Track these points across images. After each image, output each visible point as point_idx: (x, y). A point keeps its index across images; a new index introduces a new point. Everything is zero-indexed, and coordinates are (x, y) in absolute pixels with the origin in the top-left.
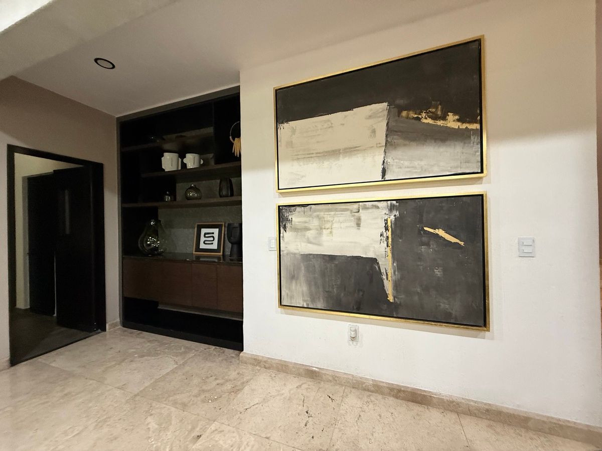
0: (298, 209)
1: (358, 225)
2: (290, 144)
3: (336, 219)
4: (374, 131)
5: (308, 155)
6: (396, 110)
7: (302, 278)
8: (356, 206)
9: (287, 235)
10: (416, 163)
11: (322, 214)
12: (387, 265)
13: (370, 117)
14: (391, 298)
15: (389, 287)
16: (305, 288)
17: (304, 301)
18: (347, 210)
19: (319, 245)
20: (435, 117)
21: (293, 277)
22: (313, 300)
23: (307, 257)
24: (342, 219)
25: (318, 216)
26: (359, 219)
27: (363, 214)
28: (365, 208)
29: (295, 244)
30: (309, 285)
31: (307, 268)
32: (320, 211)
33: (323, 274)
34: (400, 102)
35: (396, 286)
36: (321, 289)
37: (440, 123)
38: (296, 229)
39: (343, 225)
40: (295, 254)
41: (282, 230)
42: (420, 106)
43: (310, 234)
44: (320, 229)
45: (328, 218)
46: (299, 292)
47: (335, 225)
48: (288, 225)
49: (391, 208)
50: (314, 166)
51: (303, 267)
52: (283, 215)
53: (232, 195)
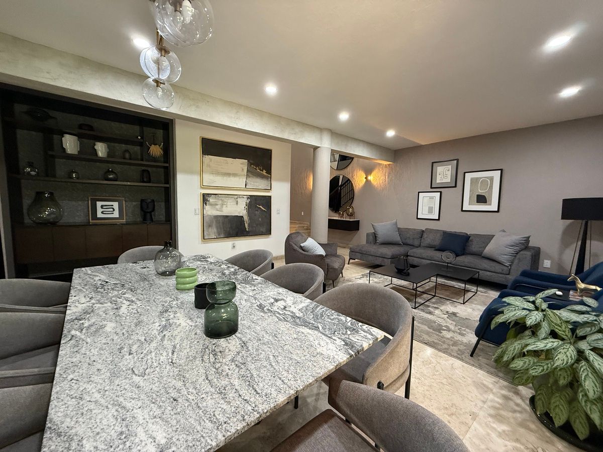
0: (212, 196)
1: (237, 204)
2: (209, 166)
3: (229, 201)
4: (243, 170)
5: (217, 173)
6: (249, 164)
7: (214, 226)
8: (236, 196)
9: (207, 207)
10: (255, 184)
11: (223, 199)
12: (246, 218)
13: (241, 164)
14: (247, 230)
15: (246, 225)
16: (215, 230)
17: (215, 235)
18: (233, 198)
19: (222, 211)
20: (260, 170)
21: (210, 226)
22: (219, 235)
23: (216, 217)
24: (231, 201)
25: (221, 199)
26: (237, 201)
27: (239, 200)
28: (239, 197)
29: (210, 211)
30: (217, 228)
31: (216, 222)
32: (223, 197)
33: (223, 223)
34: (251, 161)
35: (249, 226)
36: (222, 230)
37: (262, 172)
38: (211, 205)
39: (232, 203)
40: (210, 216)
41: (204, 205)
42: (257, 165)
43: (218, 207)
44: (222, 205)
45: (226, 200)
46: (212, 233)
47: (228, 204)
48: (207, 203)
49: (248, 198)
50: (220, 177)
51: (214, 221)
52: (205, 198)
53: (149, 182)
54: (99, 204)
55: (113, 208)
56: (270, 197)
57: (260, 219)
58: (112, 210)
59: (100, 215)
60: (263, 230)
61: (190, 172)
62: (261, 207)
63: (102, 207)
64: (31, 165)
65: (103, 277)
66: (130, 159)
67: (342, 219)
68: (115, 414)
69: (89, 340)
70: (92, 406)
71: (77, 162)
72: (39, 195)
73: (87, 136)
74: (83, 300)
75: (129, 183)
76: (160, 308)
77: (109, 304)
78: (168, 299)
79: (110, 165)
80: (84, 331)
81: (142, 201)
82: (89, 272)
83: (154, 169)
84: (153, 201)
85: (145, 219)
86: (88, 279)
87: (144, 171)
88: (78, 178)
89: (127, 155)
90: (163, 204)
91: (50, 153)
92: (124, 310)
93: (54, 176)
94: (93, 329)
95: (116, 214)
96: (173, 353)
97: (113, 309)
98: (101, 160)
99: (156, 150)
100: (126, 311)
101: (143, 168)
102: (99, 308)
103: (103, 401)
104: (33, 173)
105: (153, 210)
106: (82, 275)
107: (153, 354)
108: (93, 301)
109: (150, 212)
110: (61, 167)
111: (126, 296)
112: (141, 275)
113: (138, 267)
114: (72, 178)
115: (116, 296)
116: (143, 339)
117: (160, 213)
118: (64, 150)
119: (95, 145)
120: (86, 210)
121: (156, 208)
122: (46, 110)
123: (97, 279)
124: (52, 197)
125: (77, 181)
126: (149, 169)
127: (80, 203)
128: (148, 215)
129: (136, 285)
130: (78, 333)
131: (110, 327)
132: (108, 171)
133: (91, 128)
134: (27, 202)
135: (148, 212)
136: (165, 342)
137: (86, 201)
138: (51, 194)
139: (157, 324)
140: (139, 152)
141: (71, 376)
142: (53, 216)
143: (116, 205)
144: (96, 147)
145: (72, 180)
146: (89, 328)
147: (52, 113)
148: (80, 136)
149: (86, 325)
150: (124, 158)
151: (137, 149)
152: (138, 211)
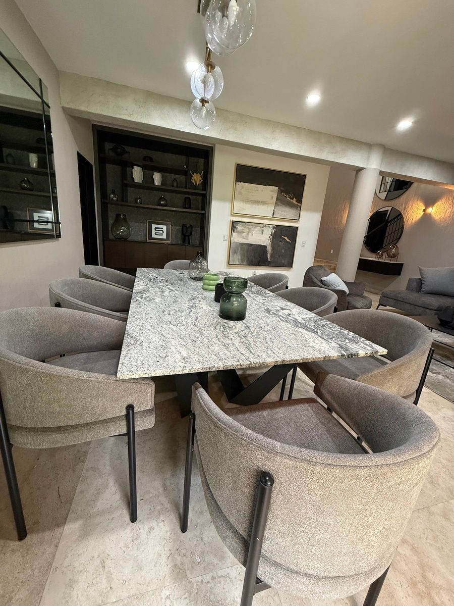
0: (240, 223)
1: (262, 233)
2: (240, 193)
3: (255, 230)
4: (272, 197)
5: (248, 201)
6: (280, 191)
7: (239, 253)
8: (263, 225)
9: (235, 234)
10: (283, 213)
11: (250, 227)
12: (269, 248)
13: (272, 191)
14: (269, 260)
15: (269, 255)
16: (239, 257)
17: (239, 262)
18: (259, 226)
19: (247, 239)
20: (290, 198)
21: (235, 252)
22: (242, 262)
23: (242, 244)
24: (257, 230)
25: (248, 228)
26: (263, 230)
27: (265, 229)
28: (266, 227)
29: (237, 238)
30: (241, 256)
31: (241, 248)
32: (249, 225)
33: (247, 251)
34: (282, 188)
35: (271, 256)
36: (246, 257)
37: (291, 200)
38: (238, 232)
39: (257, 232)
40: (237, 243)
41: (232, 232)
42: (287, 193)
43: (244, 235)
44: (248, 233)
45: (252, 229)
46: (237, 259)
47: (254, 232)
48: (235, 230)
49: (274, 228)
50: (249, 205)
51: (239, 249)
52: (234, 225)
53: (190, 208)
54: (154, 226)
55: (163, 231)
56: (297, 227)
57: (283, 251)
58: (162, 232)
59: (154, 236)
60: (285, 262)
61: (222, 199)
62: (286, 238)
63: (156, 228)
64: (113, 192)
65: (154, 274)
66: (177, 187)
67: (380, 260)
68: (160, 337)
69: (146, 303)
70: (148, 331)
71: (141, 191)
72: (118, 215)
73: (149, 168)
74: (142, 284)
75: (175, 209)
76: (190, 297)
77: (158, 289)
78: (196, 293)
79: (163, 193)
80: (143, 299)
81: (184, 225)
82: (146, 271)
83: (194, 197)
84: (191, 226)
85: (184, 242)
86: (146, 274)
87: (186, 198)
88: (141, 203)
89: (175, 184)
90: (199, 230)
91: (125, 182)
92: (167, 293)
93: (127, 201)
94: (148, 299)
95: (164, 236)
96: (196, 320)
97: (160, 292)
98: (157, 189)
99: (197, 179)
100: (168, 294)
101: (187, 196)
102: (152, 290)
103: (153, 331)
104: (115, 198)
105: (191, 234)
106: (142, 272)
107: (183, 318)
108: (148, 286)
109: (189, 236)
110: (131, 194)
111: (168, 286)
112: (178, 277)
113: (177, 273)
114: (137, 203)
115: (162, 286)
116: (177, 310)
117: (195, 238)
118: (133, 179)
119: (153, 175)
120: (145, 231)
121: (193, 233)
122: (124, 146)
123: (151, 275)
124: (125, 219)
125: (142, 206)
126: (190, 197)
127: (142, 224)
128: (187, 238)
129: (175, 282)
130: (140, 299)
131: (158, 300)
132: (161, 198)
133: (151, 159)
134: (111, 222)
135: (187, 236)
136: (191, 314)
137: (144, 223)
138: (125, 216)
139: (187, 304)
140: (184, 180)
141: (137, 317)
142: (125, 233)
143: (164, 228)
144: (154, 177)
145: (137, 205)
146: (146, 298)
147: (127, 148)
148: (144, 168)
149: (144, 296)
150: (173, 186)
151: (182, 178)
152: (180, 235)
